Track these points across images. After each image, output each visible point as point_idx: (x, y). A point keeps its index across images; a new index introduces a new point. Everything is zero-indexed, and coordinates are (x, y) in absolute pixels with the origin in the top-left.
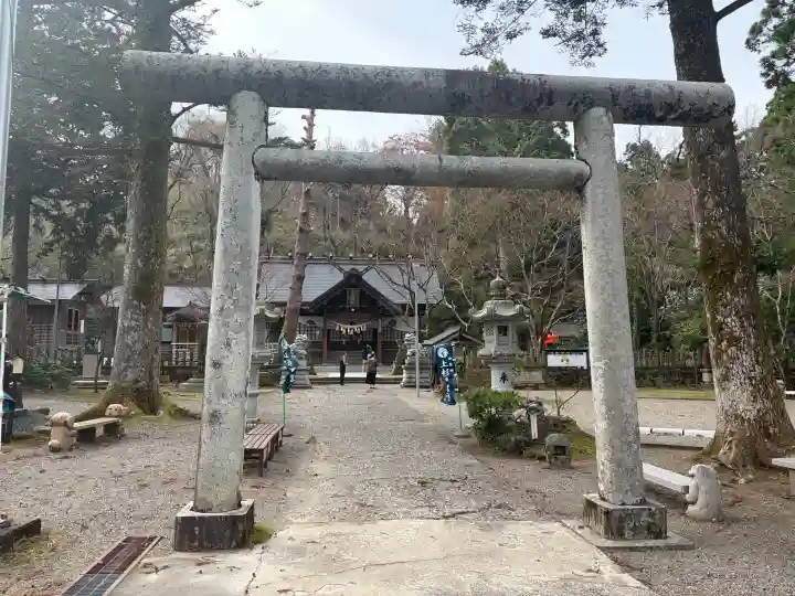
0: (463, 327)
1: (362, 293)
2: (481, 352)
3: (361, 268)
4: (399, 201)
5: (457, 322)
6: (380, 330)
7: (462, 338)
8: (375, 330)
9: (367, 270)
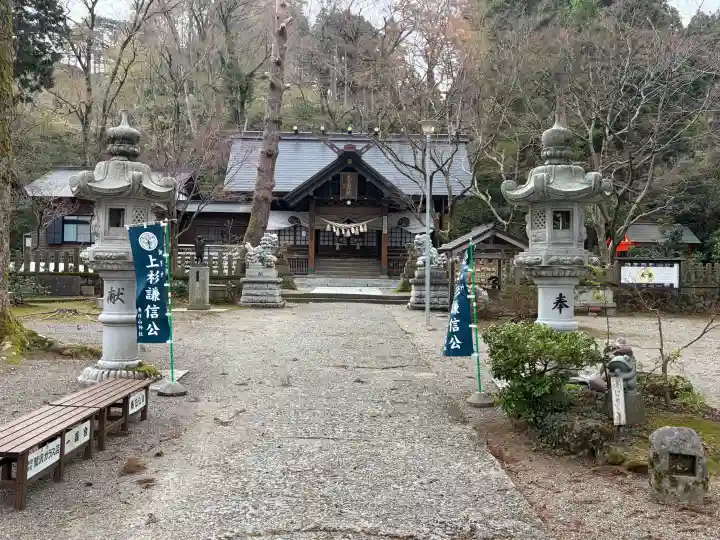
0: (497, 227)
1: (361, 179)
2: (520, 257)
3: (359, 147)
4: (421, 60)
5: (488, 219)
6: (385, 231)
7: (497, 240)
8: (379, 233)
9: (368, 148)
